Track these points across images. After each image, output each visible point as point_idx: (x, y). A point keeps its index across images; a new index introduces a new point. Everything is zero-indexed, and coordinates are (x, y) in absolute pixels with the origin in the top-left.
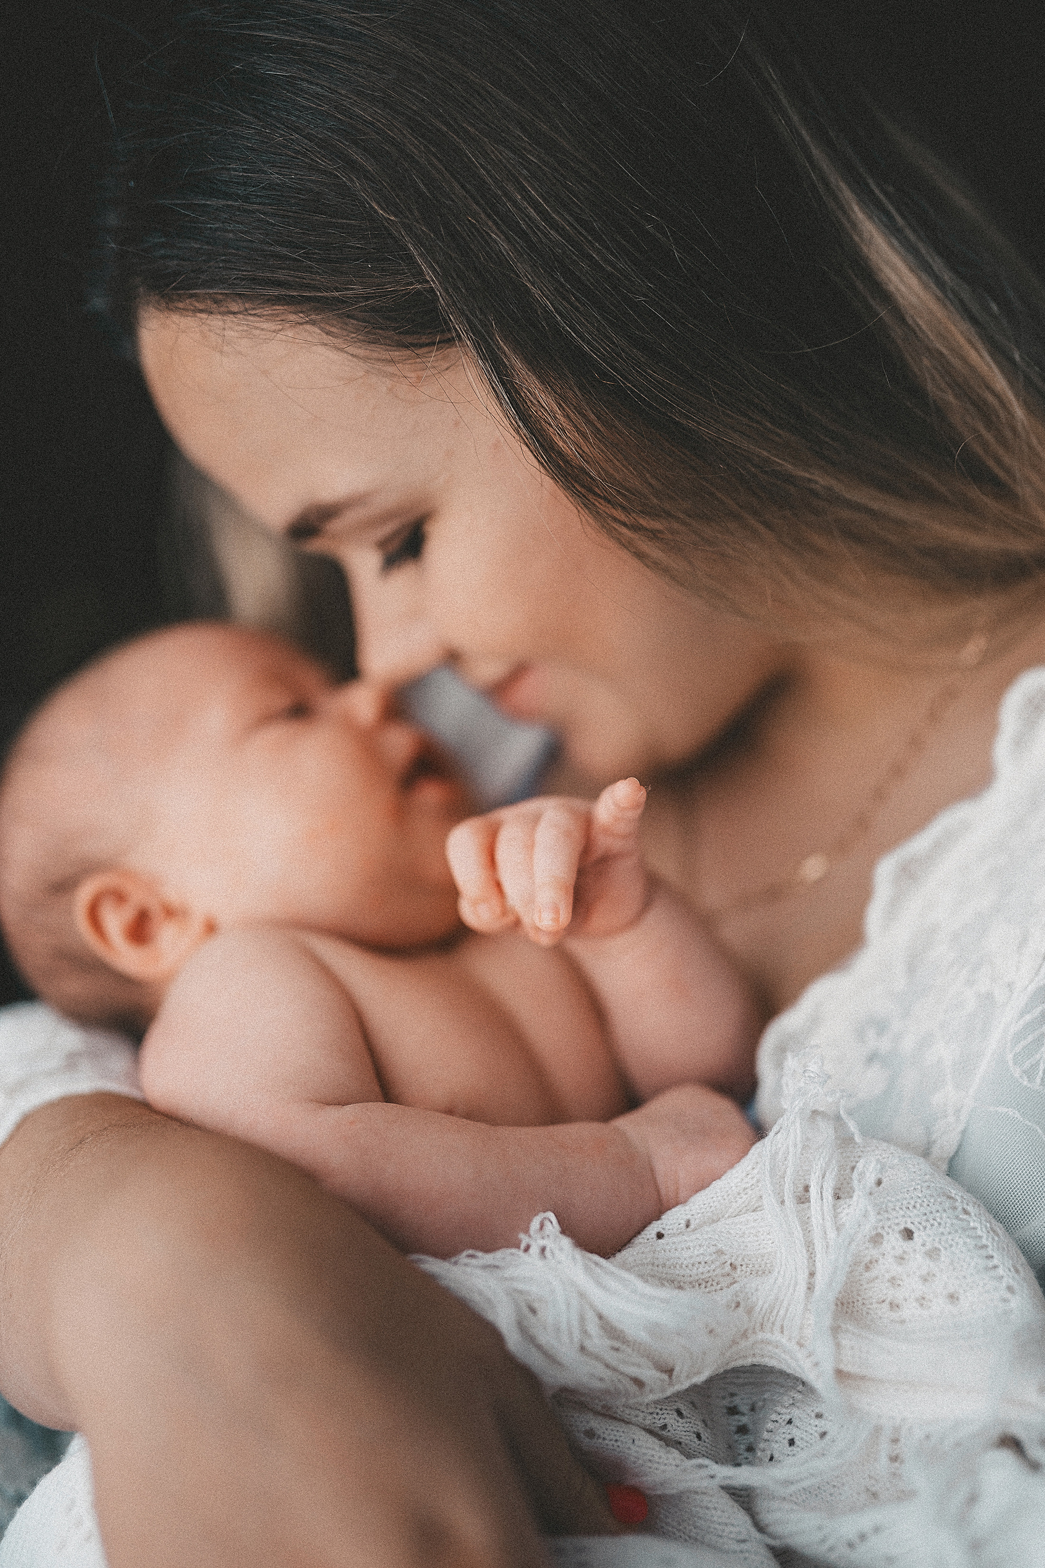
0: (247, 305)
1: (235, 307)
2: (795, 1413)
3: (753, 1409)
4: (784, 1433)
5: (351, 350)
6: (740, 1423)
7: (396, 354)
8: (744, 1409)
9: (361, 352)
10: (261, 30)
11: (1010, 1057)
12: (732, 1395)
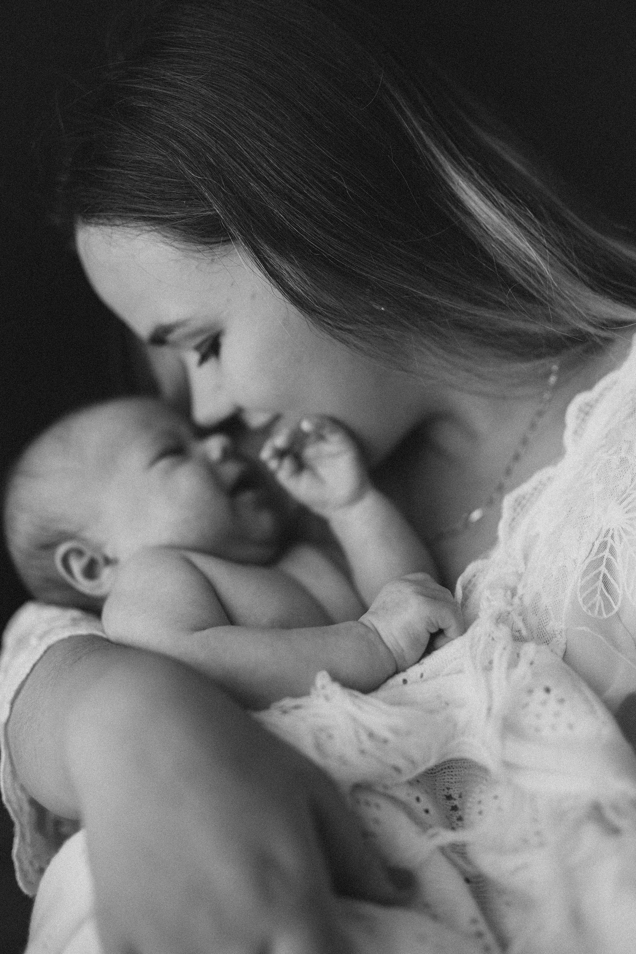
0: (124, 222)
1: (118, 222)
2: (482, 797)
3: (460, 797)
4: (476, 808)
5: (175, 244)
6: (453, 805)
7: (200, 247)
8: (456, 796)
9: (183, 246)
10: (135, 84)
11: (580, 600)
12: (448, 789)
